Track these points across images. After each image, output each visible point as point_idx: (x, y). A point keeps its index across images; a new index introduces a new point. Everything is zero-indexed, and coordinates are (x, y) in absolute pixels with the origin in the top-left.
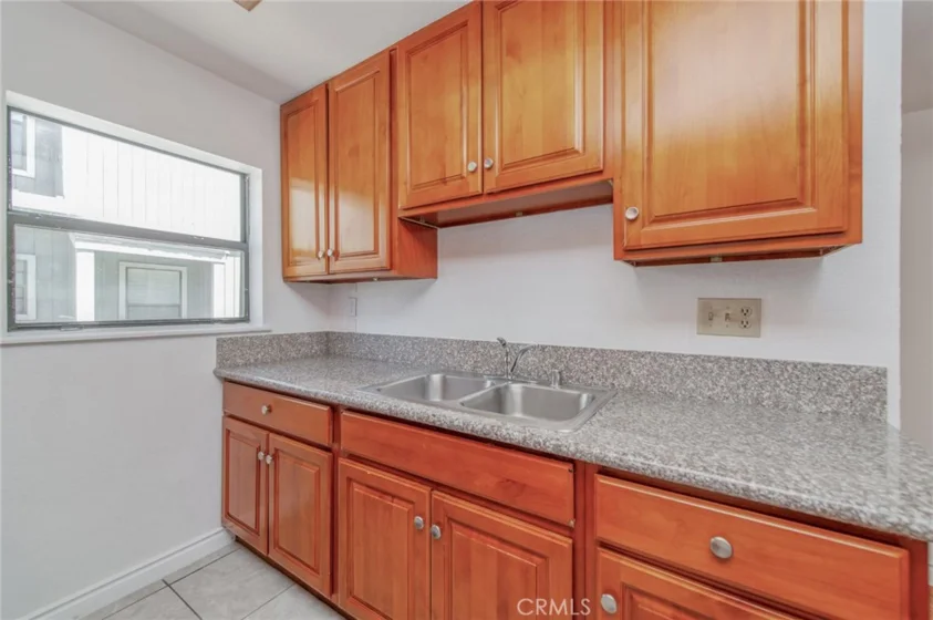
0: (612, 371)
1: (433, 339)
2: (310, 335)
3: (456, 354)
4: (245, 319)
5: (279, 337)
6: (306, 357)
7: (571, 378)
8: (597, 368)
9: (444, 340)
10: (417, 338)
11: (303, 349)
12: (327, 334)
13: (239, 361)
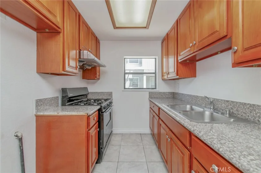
0: (258, 114)
1: (195, 96)
2: (169, 93)
3: (200, 101)
4: (155, 88)
5: (161, 93)
6: (167, 98)
7: (239, 114)
8: (251, 112)
9: (197, 96)
10: (191, 95)
11: (167, 96)
12: (173, 93)
13: (153, 97)
